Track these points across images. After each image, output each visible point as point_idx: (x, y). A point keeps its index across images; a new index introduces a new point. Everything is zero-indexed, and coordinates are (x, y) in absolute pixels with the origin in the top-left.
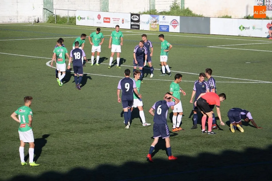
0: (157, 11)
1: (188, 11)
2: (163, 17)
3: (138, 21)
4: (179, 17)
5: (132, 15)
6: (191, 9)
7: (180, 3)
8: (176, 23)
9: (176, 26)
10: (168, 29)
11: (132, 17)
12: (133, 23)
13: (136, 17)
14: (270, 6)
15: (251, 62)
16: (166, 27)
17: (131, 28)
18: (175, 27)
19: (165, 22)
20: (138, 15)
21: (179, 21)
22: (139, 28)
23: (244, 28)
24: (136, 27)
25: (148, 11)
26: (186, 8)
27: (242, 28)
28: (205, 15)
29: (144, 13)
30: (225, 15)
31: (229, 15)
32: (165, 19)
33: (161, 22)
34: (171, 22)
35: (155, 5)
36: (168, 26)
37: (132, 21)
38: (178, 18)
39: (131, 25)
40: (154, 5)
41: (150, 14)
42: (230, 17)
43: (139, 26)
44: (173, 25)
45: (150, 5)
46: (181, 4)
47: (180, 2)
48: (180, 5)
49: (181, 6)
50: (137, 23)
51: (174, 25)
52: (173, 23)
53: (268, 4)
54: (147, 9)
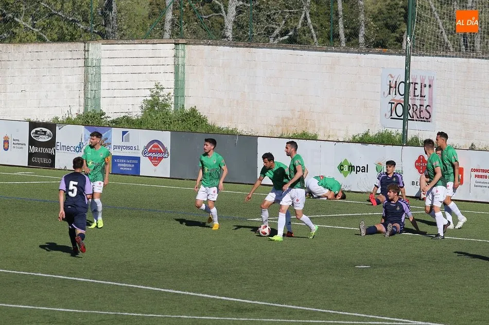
0: (106, 115)
1: (194, 117)
2: (124, 133)
3: (52, 143)
4: (168, 134)
5: (33, 125)
6: (202, 111)
7: (172, 94)
8: (160, 152)
9: (160, 159)
10: (137, 167)
11: (34, 131)
12: (34, 149)
13: (45, 132)
14: (423, 108)
15: (373, 266)
16: (130, 161)
17: (30, 162)
18: (156, 161)
19: (130, 148)
20: (52, 126)
21: (168, 145)
22: (52, 165)
23: (351, 168)
24: (45, 161)
25: (79, 117)
26: (187, 108)
27: (346, 168)
28: (243, 128)
29: (69, 121)
30: (300, 132)
31: (311, 132)
32: (128, 140)
33: (116, 147)
34: (147, 147)
35: (99, 98)
36: (138, 159)
37: (32, 142)
38: (165, 137)
39: (31, 155)
40: (97, 99)
41: (86, 124)
42: (314, 138)
43: (53, 157)
44: (150, 158)
45: (86, 98)
46: (176, 97)
47: (172, 91)
48: (173, 100)
49: (176, 104)
50: (47, 150)
51: (153, 155)
52: (151, 151)
53: (418, 103)
54: (77, 110)
